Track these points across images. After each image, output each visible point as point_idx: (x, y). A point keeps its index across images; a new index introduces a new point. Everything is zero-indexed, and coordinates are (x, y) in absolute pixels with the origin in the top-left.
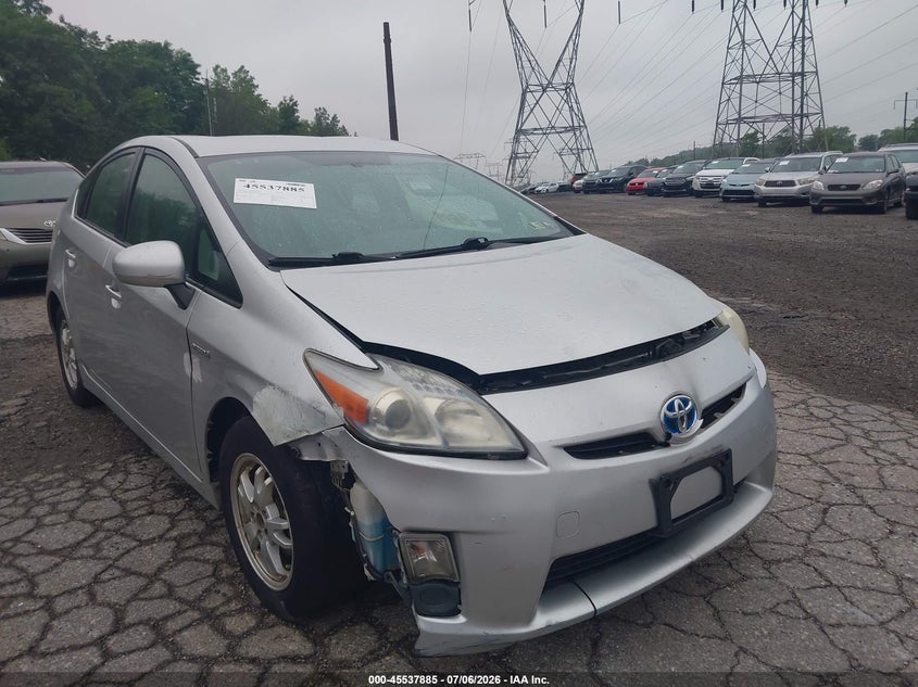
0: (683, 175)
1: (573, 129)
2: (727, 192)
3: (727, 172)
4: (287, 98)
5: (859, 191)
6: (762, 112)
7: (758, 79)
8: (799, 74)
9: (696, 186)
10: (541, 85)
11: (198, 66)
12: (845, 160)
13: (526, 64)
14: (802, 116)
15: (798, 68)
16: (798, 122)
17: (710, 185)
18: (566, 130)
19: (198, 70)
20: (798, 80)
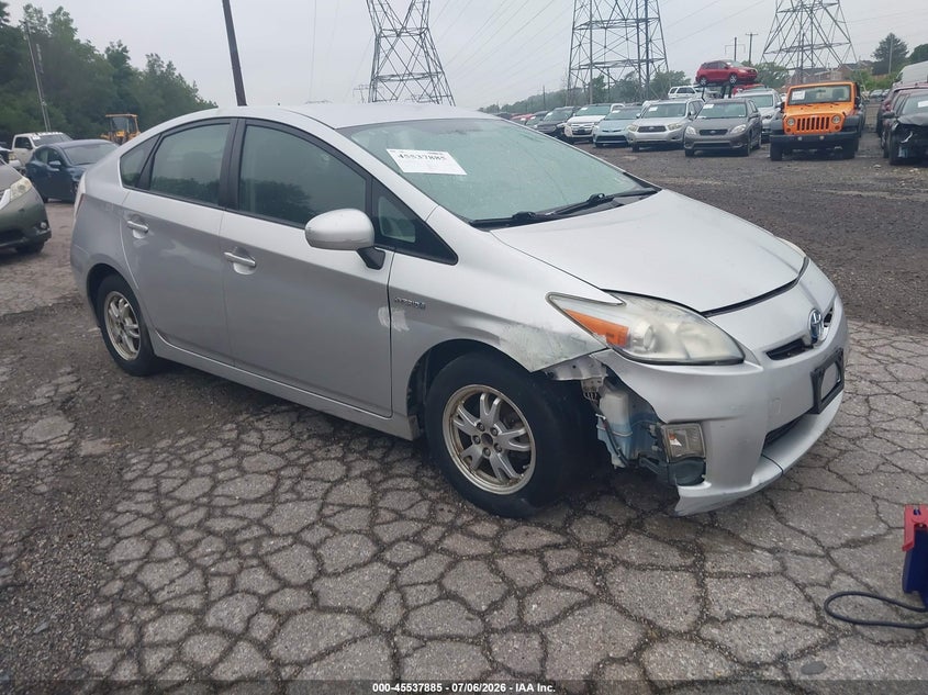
0: (552, 122)
1: (430, 75)
2: (600, 138)
3: (598, 118)
4: (115, 44)
5: (727, 136)
6: (611, 57)
7: (606, 25)
8: (643, 20)
9: (569, 133)
10: (395, 30)
11: (5, 5)
12: (711, 106)
13: (378, 8)
14: (648, 61)
15: (642, 15)
16: (644, 67)
17: (581, 132)
18: (424, 76)
19: (6, 10)
20: (642, 26)
